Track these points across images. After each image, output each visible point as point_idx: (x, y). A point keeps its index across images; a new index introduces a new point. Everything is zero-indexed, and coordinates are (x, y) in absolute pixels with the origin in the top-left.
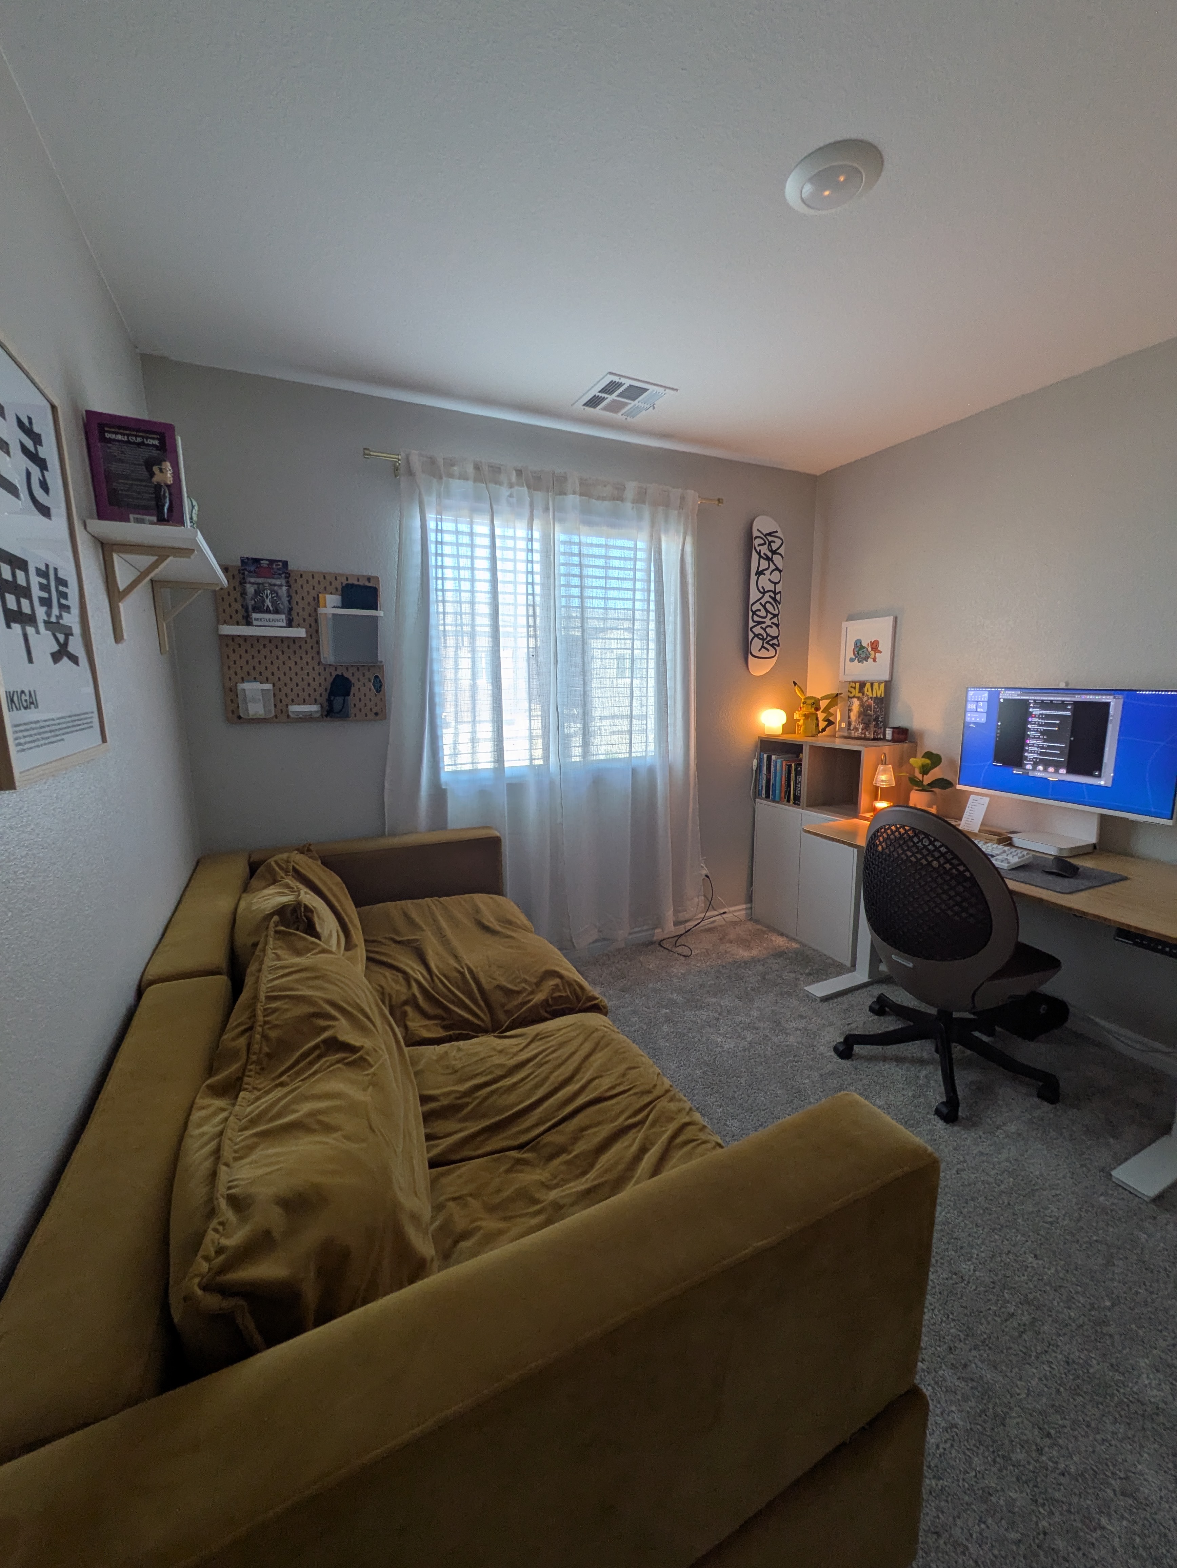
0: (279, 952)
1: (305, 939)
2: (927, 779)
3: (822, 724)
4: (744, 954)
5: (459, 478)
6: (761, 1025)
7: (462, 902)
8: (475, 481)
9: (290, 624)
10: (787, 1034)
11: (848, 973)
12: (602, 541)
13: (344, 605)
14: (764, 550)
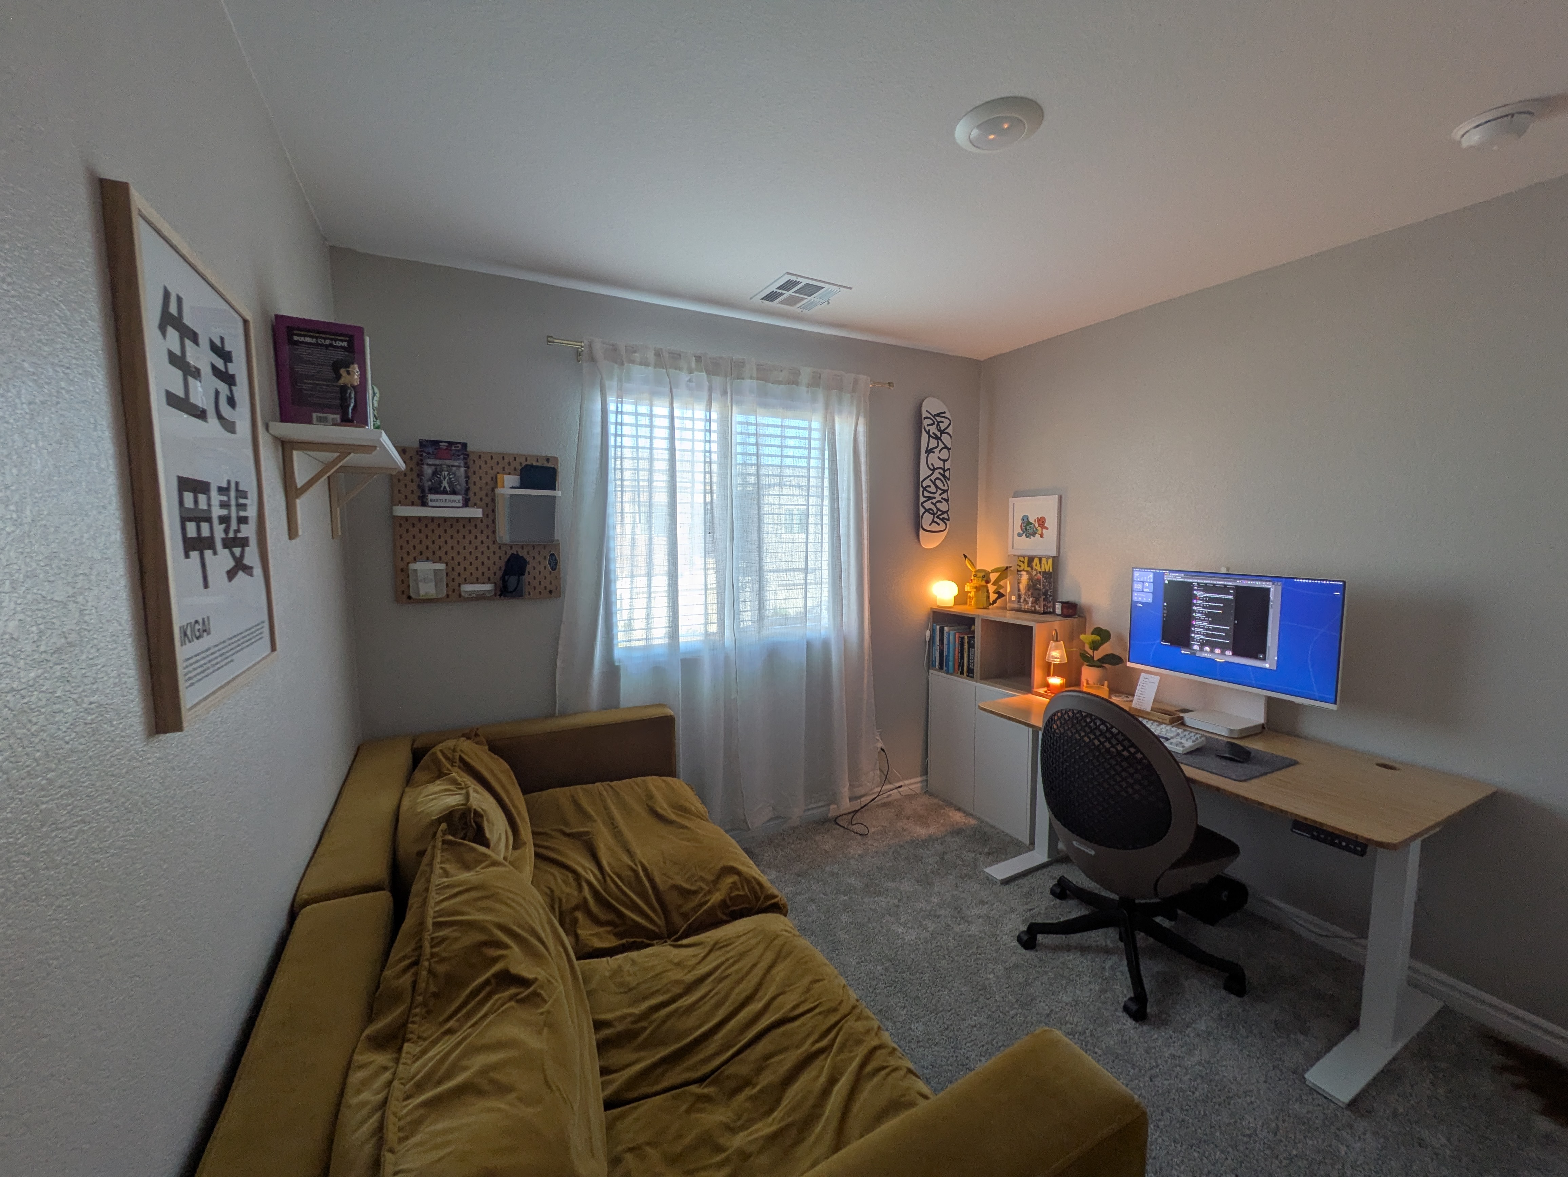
0: (447, 866)
1: (473, 850)
2: (1098, 655)
3: (993, 597)
4: (921, 832)
5: (641, 364)
6: (942, 912)
7: (636, 787)
8: (655, 368)
9: (466, 504)
10: (969, 923)
11: (1027, 852)
12: (778, 421)
13: (523, 486)
14: (933, 429)
